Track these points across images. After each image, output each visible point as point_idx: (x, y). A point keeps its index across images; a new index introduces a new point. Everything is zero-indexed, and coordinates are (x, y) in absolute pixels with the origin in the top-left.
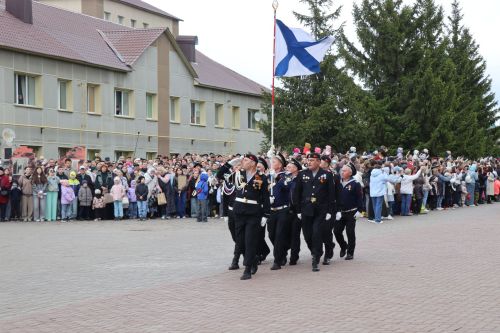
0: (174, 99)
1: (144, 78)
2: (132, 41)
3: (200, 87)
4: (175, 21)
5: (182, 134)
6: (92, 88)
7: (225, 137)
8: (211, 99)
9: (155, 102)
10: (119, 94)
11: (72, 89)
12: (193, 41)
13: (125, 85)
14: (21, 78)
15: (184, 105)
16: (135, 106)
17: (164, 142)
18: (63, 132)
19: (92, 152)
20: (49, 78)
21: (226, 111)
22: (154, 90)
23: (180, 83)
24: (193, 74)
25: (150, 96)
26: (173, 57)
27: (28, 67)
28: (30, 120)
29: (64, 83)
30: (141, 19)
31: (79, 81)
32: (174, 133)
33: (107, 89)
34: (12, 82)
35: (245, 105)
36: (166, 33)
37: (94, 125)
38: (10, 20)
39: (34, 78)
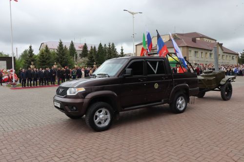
0: (219, 55)
2: (212, 45)
3: (224, 53)
6: (206, 53)
7: (228, 61)
8: (225, 55)
11: (203, 54)
12: (221, 44)
13: (211, 53)
14: (195, 52)
15: (221, 56)
16: (213, 56)
19: (206, 64)
20: (200, 52)
21: (228, 56)
23: (220, 52)
24: (222, 50)
26: (219, 47)
27: (196, 50)
28: (197, 59)
29: (202, 53)
31: (204, 52)
32: (219, 61)
33: (208, 54)
34: (194, 53)
35: (232, 56)
36: (218, 43)
37: (206, 60)
39: (197, 52)
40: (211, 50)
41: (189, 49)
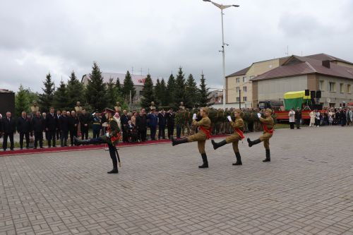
6: (349, 86)
11: (343, 86)
14: (330, 83)
20: (338, 83)
27: (332, 81)
28: (333, 96)
29: (341, 84)
31: (345, 83)
34: (328, 84)
38: (324, 68)
39: (334, 83)
41: (321, 79)
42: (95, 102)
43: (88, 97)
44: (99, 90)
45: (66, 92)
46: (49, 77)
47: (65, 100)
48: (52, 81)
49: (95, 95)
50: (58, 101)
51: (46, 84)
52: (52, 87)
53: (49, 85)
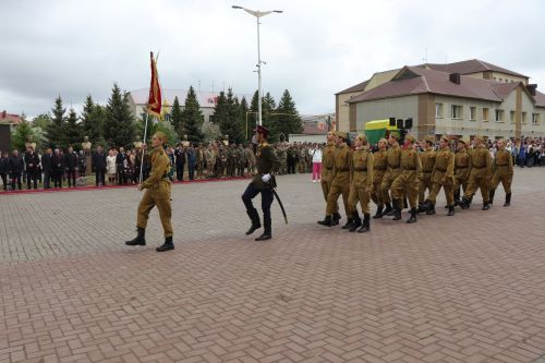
0: (524, 114)
1: (509, 104)
2: (505, 90)
3: (538, 107)
4: (527, 78)
5: (528, 129)
6: (485, 110)
9: (515, 115)
10: (497, 112)
11: (476, 111)
12: (535, 86)
13: (502, 107)
14: (454, 107)
15: (529, 116)
16: (507, 114)
17: (518, 132)
18: (472, 130)
20: (466, 108)
22: (514, 109)
24: (533, 101)
25: (512, 112)
26: (525, 98)
27: (457, 103)
28: (458, 124)
29: (473, 109)
30: (510, 79)
31: (479, 108)
32: (523, 128)
33: (492, 111)
34: (451, 109)
36: (521, 84)
37: (485, 126)
38: (452, 84)
39: (459, 107)
40: (499, 103)
41: (437, 101)
42: (116, 135)
43: (107, 129)
44: (121, 119)
45: (77, 122)
46: (59, 102)
47: (76, 134)
48: (63, 107)
49: (115, 127)
50: (68, 135)
51: (55, 112)
52: (64, 116)
53: (59, 112)
